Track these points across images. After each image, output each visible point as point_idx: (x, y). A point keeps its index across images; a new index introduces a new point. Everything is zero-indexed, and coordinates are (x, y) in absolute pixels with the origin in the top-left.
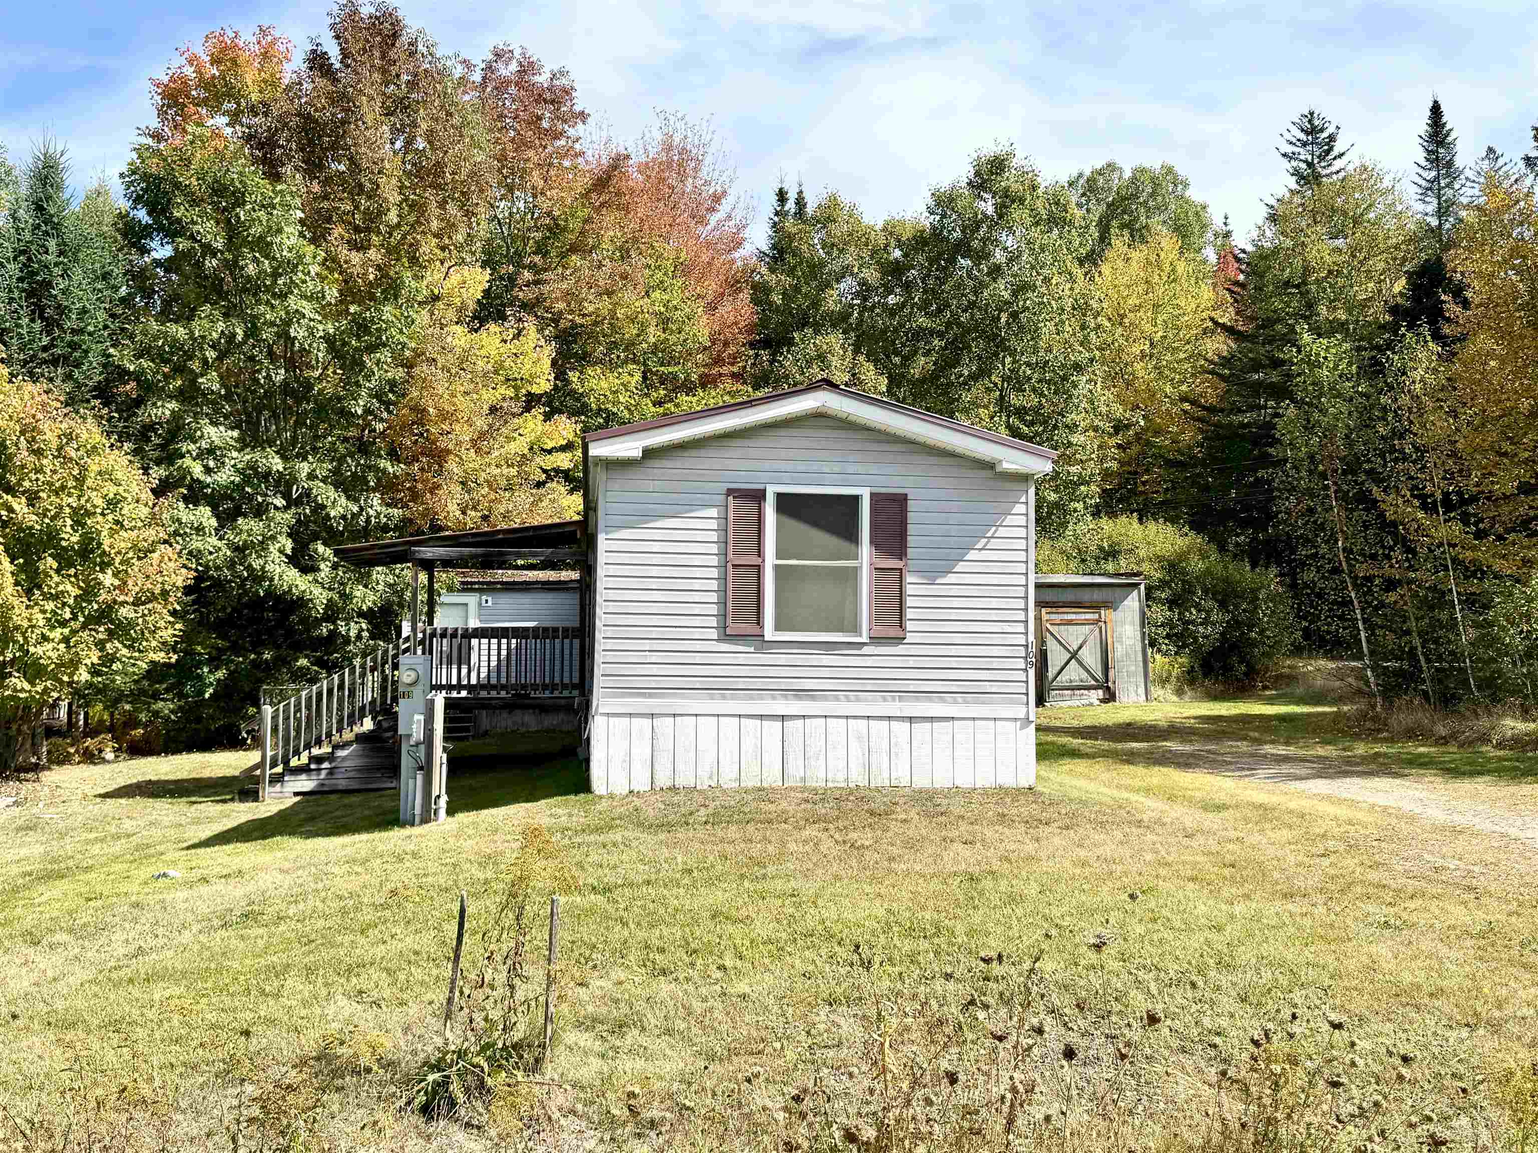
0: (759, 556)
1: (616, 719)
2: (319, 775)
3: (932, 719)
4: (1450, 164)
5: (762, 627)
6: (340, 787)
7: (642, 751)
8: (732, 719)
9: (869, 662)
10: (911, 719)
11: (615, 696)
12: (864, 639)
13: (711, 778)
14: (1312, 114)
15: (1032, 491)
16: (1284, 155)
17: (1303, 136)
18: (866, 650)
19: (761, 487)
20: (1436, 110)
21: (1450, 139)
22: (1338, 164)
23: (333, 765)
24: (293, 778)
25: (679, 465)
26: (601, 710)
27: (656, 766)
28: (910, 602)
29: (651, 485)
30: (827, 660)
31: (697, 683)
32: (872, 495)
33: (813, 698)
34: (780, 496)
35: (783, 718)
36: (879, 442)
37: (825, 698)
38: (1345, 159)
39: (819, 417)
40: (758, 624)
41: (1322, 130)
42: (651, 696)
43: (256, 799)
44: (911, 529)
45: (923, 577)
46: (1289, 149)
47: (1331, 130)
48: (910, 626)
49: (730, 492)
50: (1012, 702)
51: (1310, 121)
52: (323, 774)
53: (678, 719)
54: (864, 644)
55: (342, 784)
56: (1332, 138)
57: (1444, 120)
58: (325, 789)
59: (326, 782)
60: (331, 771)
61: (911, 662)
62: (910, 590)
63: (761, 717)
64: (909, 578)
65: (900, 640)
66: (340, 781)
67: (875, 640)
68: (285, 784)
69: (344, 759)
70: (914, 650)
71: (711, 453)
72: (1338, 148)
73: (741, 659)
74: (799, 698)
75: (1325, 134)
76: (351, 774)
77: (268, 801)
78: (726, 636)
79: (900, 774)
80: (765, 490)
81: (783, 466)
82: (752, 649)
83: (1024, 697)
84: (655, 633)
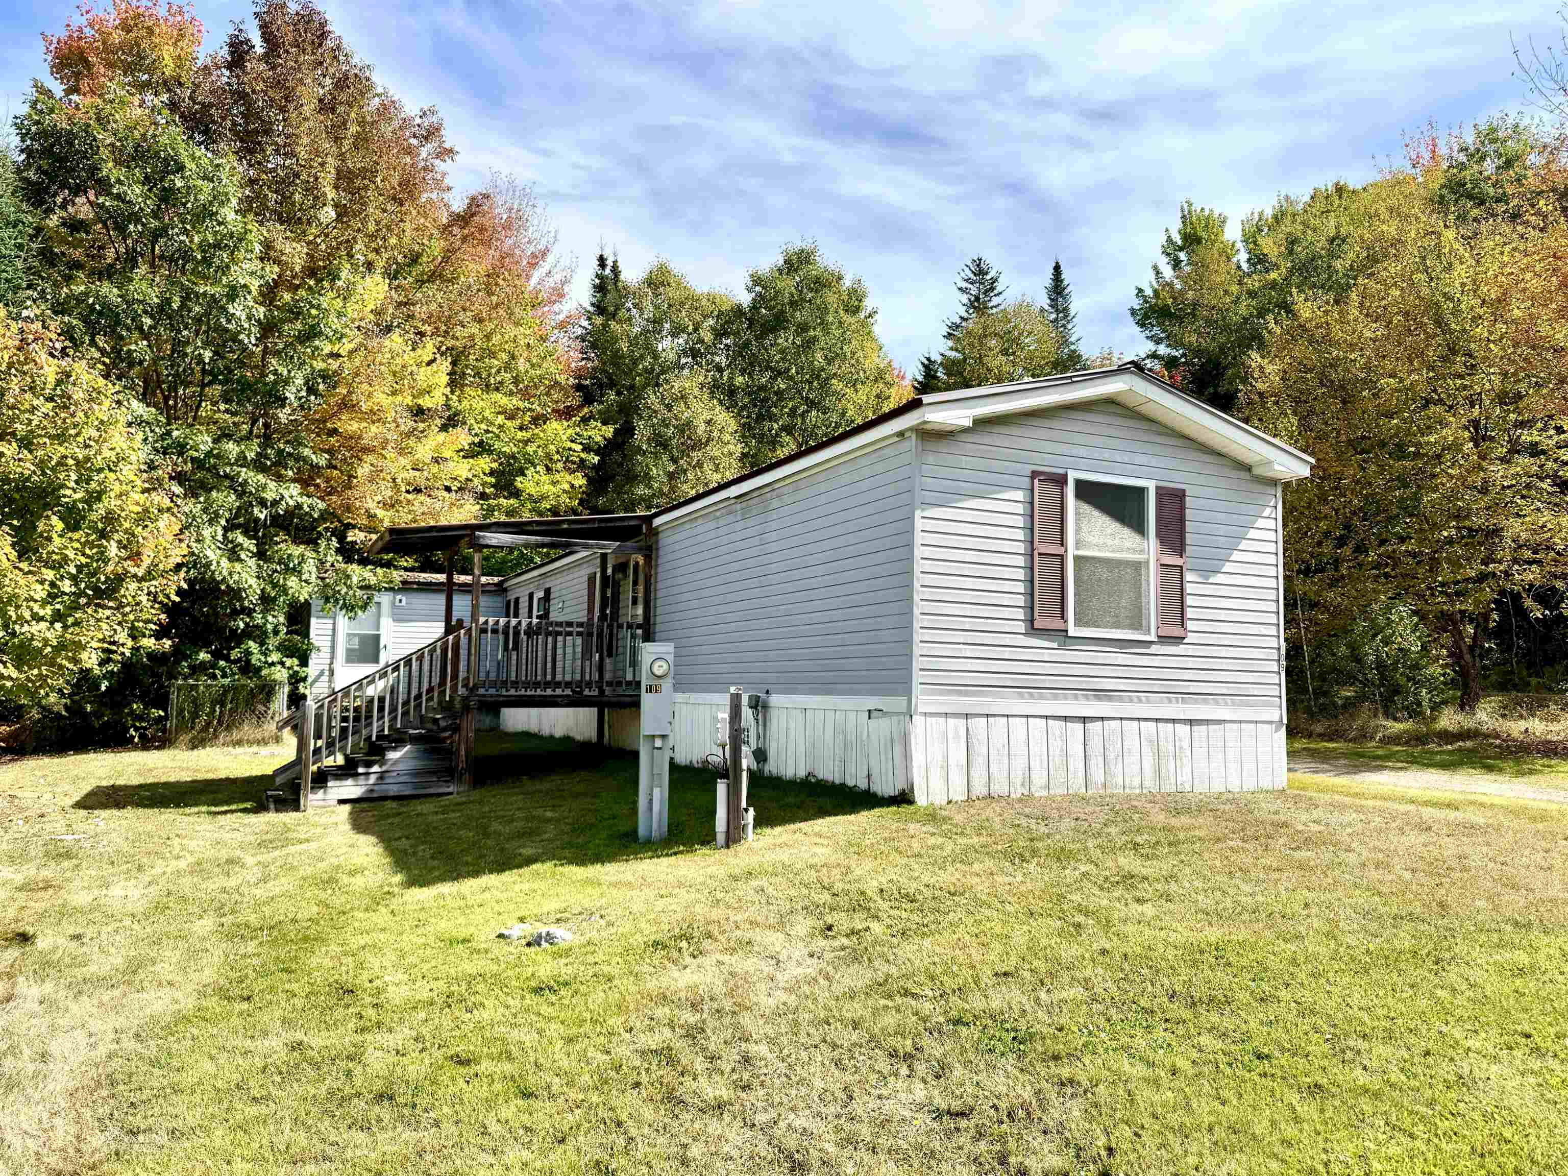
0: (1062, 545)
1: (934, 720)
2: (367, 779)
3: (1208, 722)
4: (1066, 310)
5: (1066, 621)
6: (391, 794)
7: (958, 755)
8: (1038, 720)
9: (1156, 661)
10: (1191, 722)
11: (933, 693)
12: (1153, 637)
13: (1023, 785)
14: (980, 260)
15: (1279, 494)
16: (960, 289)
17: (972, 276)
18: (1154, 649)
19: (1061, 471)
20: (1057, 268)
21: (1066, 291)
22: (996, 300)
23: (384, 768)
24: (338, 783)
25: (986, 441)
26: (920, 710)
27: (972, 772)
28: (1189, 601)
29: (965, 461)
30: (1121, 658)
31: (1008, 680)
32: (1158, 488)
33: (1110, 699)
34: (1079, 483)
35: (1084, 720)
36: (1159, 434)
37: (1120, 699)
38: (1001, 297)
39: (1110, 403)
40: (1063, 618)
41: (987, 273)
42: (966, 694)
43: (297, 808)
44: (1189, 526)
45: (1200, 576)
46: (964, 285)
47: (992, 274)
48: (1190, 625)
49: (1034, 475)
50: (1266, 704)
51: (978, 266)
52: (372, 779)
53: (991, 720)
54: (1152, 642)
55: (394, 790)
56: (994, 280)
57: (1063, 277)
58: (375, 795)
59: (376, 788)
60: (382, 776)
61: (1190, 663)
62: (1189, 588)
63: (1065, 718)
64: (1189, 576)
65: (1179, 640)
66: (391, 787)
67: (1164, 639)
68: (329, 790)
69: (397, 762)
70: (1191, 650)
71: (1015, 431)
72: (999, 287)
73: (1046, 655)
74: (1098, 698)
75: (988, 277)
76: (402, 779)
77: (310, 811)
78: (1032, 630)
79: (1184, 778)
80: (1066, 475)
81: (1083, 452)
82: (1055, 645)
83: (1277, 699)
84: (968, 624)
